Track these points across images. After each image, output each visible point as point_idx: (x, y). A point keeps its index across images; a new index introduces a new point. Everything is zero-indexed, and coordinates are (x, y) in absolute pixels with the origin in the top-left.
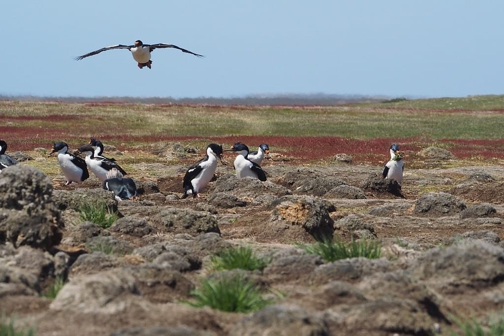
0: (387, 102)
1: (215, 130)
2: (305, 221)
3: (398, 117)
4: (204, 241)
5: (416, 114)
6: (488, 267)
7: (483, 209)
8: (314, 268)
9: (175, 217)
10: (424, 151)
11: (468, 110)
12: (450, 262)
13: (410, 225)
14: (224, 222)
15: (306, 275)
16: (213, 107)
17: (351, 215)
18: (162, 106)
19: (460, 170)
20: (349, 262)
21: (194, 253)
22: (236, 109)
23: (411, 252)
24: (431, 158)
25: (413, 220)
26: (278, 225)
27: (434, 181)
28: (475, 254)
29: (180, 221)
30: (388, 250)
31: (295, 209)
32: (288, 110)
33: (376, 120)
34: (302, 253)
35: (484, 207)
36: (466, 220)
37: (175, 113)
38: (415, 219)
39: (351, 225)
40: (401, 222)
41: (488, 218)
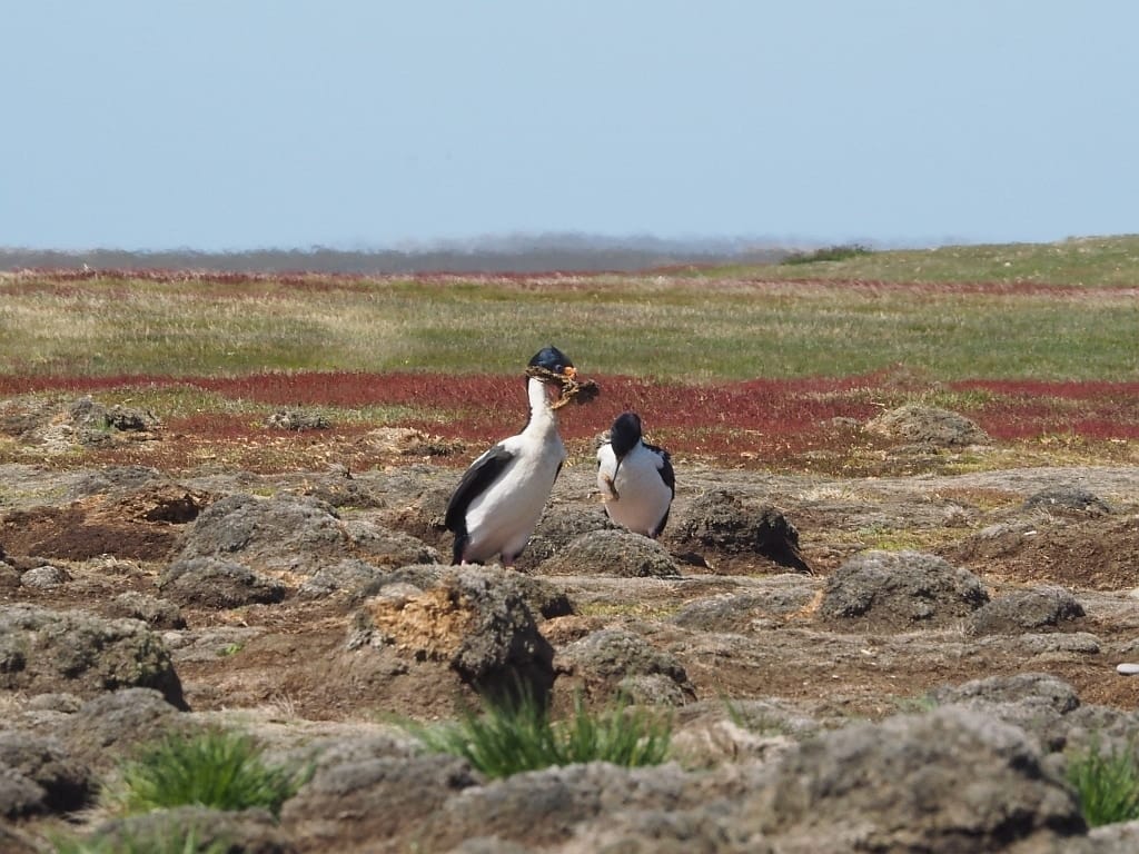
0: (798, 259)
1: (226, 356)
2: (456, 649)
3: (829, 310)
4: (113, 715)
5: (885, 299)
6: (978, 791)
7: (1038, 606)
8: (444, 799)
9: (29, 640)
10: (888, 417)
11: (1061, 287)
12: (858, 773)
13: (804, 658)
14: (202, 655)
15: (417, 821)
16: (226, 280)
17: (615, 627)
18: (57, 278)
19: (999, 480)
20: (556, 779)
21: (78, 755)
22: (301, 285)
23: (776, 745)
24: (909, 442)
25: (815, 642)
26: (372, 661)
27: (912, 515)
28: (939, 747)
29: (48, 652)
30: (701, 741)
31: (427, 608)
32: (471, 288)
33: (754, 321)
34: (412, 751)
35: (1046, 597)
36: (986, 640)
37: (97, 298)
38: (821, 641)
39: (612, 661)
40: (776, 650)
41: (1056, 635)
